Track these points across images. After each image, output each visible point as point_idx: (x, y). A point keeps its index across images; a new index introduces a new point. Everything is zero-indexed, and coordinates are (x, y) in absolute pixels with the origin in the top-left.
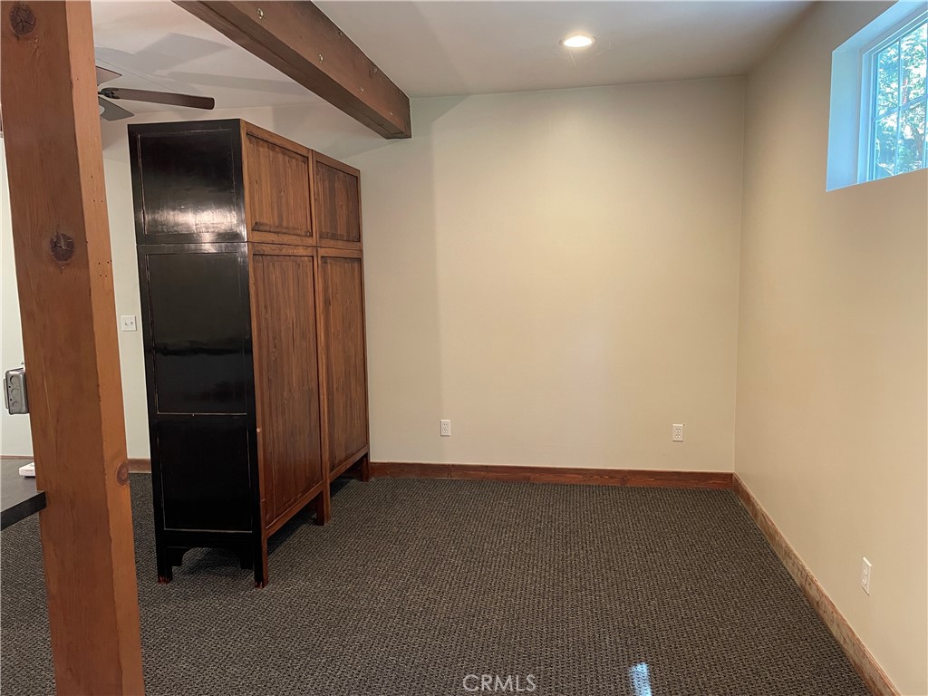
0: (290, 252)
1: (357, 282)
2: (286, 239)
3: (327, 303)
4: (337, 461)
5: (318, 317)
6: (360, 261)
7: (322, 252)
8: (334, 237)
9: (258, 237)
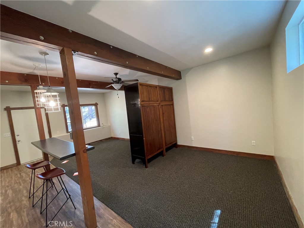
0: (152, 105)
1: (172, 109)
2: (151, 103)
3: (163, 114)
4: (167, 144)
5: (160, 117)
6: (173, 105)
7: (161, 104)
8: (165, 101)
9: (143, 103)
